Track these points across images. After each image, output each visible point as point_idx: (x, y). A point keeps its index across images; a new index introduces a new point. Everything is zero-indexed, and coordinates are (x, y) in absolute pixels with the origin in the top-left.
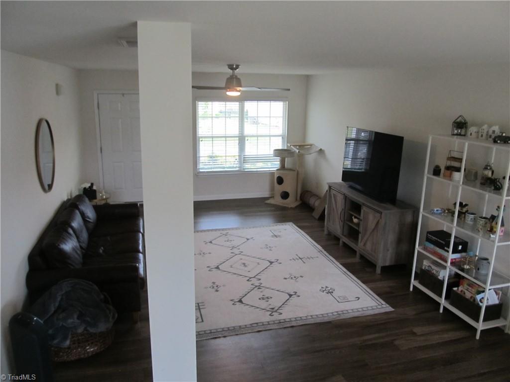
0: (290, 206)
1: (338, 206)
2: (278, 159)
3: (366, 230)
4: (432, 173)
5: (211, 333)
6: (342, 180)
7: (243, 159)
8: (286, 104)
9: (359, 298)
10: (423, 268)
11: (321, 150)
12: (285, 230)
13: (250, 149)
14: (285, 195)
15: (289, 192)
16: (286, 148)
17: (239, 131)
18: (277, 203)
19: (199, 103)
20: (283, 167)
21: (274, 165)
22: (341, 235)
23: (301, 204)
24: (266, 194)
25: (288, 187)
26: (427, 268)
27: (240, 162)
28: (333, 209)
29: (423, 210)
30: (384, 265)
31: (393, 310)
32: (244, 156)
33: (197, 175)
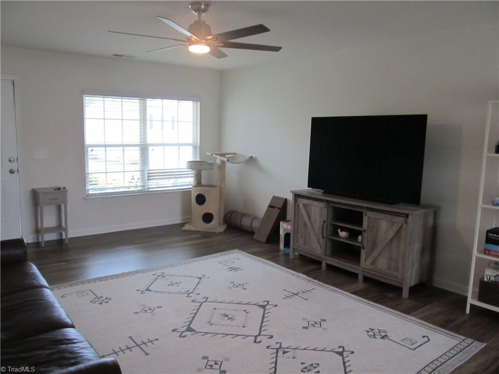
0: (217, 232)
1: (313, 219)
2: (192, 173)
3: (374, 244)
4: (494, 151)
6: (309, 186)
7: (147, 175)
8: (197, 105)
9: (427, 338)
10: (486, 279)
11: (252, 157)
12: (238, 259)
13: (155, 163)
14: (208, 218)
15: (213, 214)
16: (199, 160)
17: (141, 138)
18: (199, 229)
19: (86, 98)
20: (199, 183)
21: (188, 182)
22: (323, 257)
23: (227, 228)
24: (177, 219)
25: (211, 206)
26: (493, 279)
27: (143, 178)
28: (305, 225)
29: (482, 202)
31: (485, 345)
32: (148, 170)
33: (87, 199)
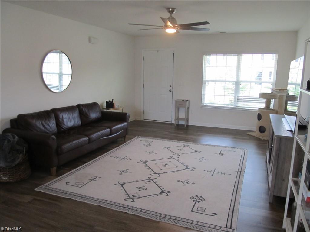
5: (66, 193)
7: (237, 99)
9: (216, 214)
15: (266, 127)
20: (268, 107)
30: (278, 195)
32: (238, 96)
